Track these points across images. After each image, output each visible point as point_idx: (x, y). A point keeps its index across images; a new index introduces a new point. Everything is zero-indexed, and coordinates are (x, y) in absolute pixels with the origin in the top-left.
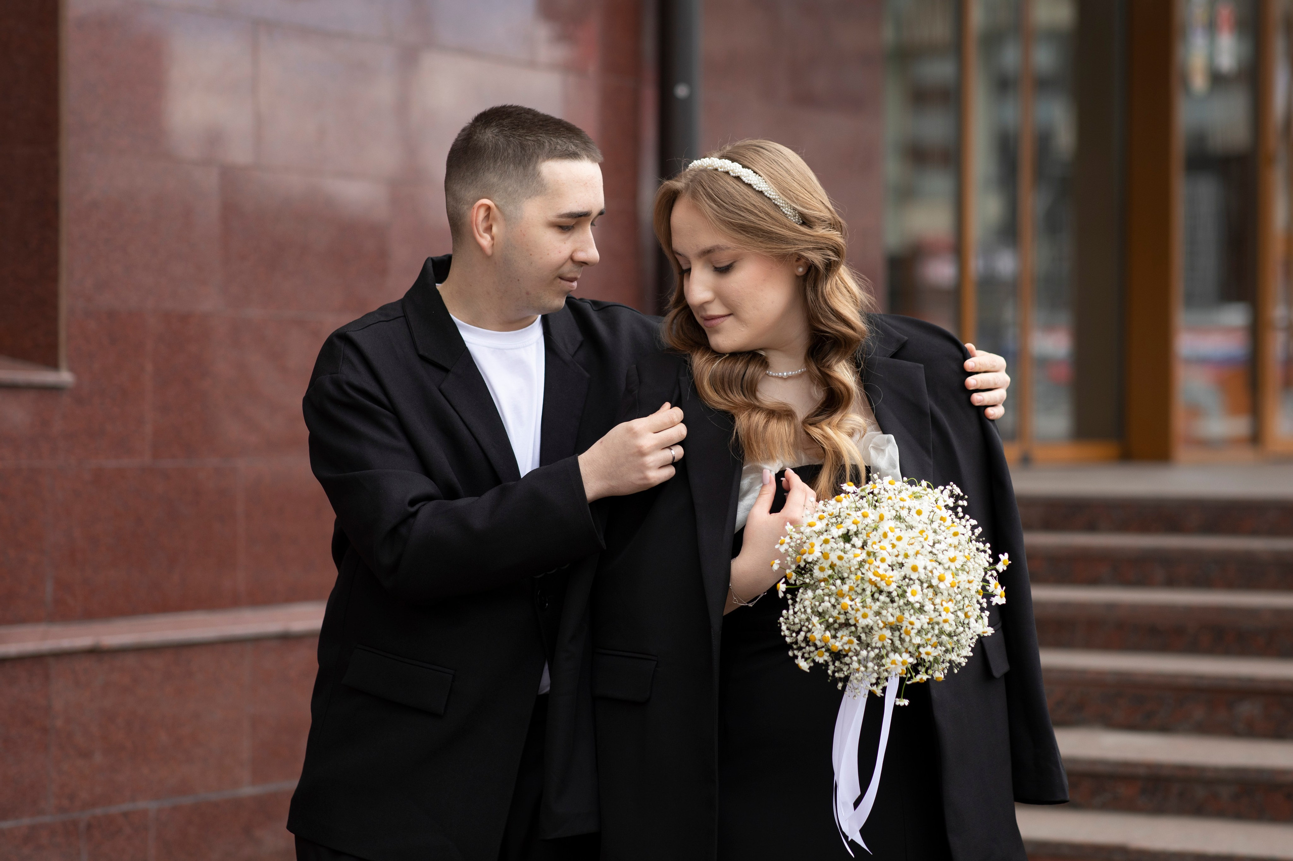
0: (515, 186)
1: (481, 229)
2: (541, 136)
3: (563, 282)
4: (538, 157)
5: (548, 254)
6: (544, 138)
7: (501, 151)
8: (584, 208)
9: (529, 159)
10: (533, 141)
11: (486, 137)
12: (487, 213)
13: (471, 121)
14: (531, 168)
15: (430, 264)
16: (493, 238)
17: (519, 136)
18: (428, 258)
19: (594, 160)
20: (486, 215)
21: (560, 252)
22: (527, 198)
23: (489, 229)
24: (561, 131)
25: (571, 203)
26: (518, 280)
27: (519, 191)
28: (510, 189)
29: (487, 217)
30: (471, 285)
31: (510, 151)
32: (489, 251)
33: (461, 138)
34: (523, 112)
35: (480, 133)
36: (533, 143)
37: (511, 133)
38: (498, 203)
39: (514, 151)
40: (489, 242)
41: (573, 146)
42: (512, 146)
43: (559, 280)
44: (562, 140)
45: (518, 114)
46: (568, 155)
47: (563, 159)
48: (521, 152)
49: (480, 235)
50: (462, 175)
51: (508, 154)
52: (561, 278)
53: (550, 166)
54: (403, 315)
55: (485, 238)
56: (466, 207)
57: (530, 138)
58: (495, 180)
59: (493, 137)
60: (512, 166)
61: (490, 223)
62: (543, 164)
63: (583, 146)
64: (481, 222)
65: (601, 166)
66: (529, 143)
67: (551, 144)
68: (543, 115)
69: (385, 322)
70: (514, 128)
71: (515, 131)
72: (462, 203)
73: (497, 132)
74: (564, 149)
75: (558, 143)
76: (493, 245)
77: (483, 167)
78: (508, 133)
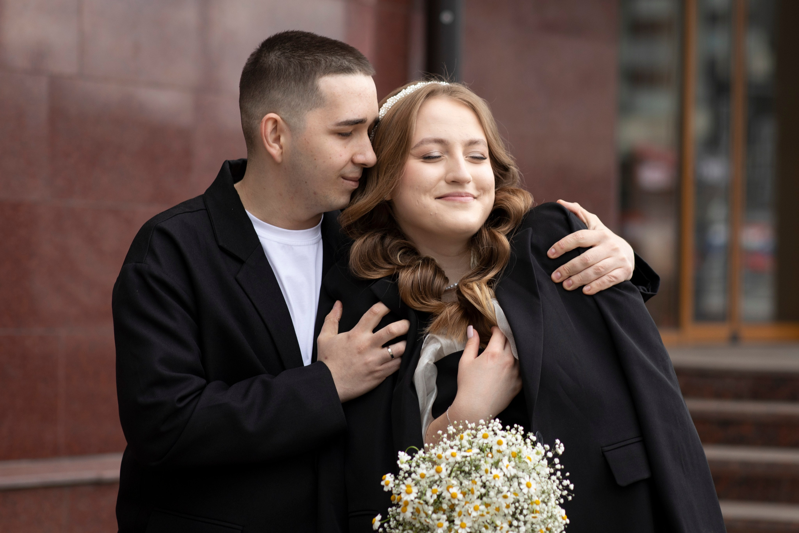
0: (297, 100)
1: (270, 139)
2: (318, 56)
3: (346, 181)
4: (315, 74)
5: (330, 158)
6: (320, 57)
7: (284, 70)
8: (359, 116)
9: (308, 76)
10: (311, 60)
11: (271, 59)
12: (275, 125)
13: (258, 47)
14: (310, 83)
15: (228, 167)
16: (281, 147)
17: (299, 56)
18: (226, 161)
19: (367, 73)
20: (274, 127)
21: (341, 156)
22: (308, 111)
23: (277, 140)
24: (336, 49)
25: (347, 112)
26: (306, 182)
27: (301, 104)
28: (293, 103)
29: (275, 129)
30: (264, 189)
31: (291, 70)
32: (279, 159)
33: (249, 62)
34: (302, 35)
35: (265, 57)
36: (311, 62)
37: (291, 55)
38: (283, 116)
39: (295, 70)
40: (278, 150)
41: (346, 63)
42: (292, 65)
43: (342, 180)
44: (336, 58)
45: (298, 38)
46: (342, 70)
47: (337, 73)
48: (301, 70)
49: (270, 145)
50: (252, 94)
51: (290, 73)
52: (344, 178)
53: (327, 81)
54: (205, 208)
55: (275, 148)
56: (257, 122)
57: (308, 58)
58: (280, 96)
59: (276, 59)
60: (293, 83)
61: (278, 134)
62: (320, 79)
63: (356, 61)
64: (269, 134)
65: (373, 77)
66: (308, 62)
67: (326, 61)
68: (321, 37)
69: (190, 213)
70: (294, 50)
71: (294, 53)
72: (253, 118)
73: (279, 55)
74: (339, 65)
75: (333, 60)
76: (282, 153)
77: (269, 85)
78: (289, 54)
